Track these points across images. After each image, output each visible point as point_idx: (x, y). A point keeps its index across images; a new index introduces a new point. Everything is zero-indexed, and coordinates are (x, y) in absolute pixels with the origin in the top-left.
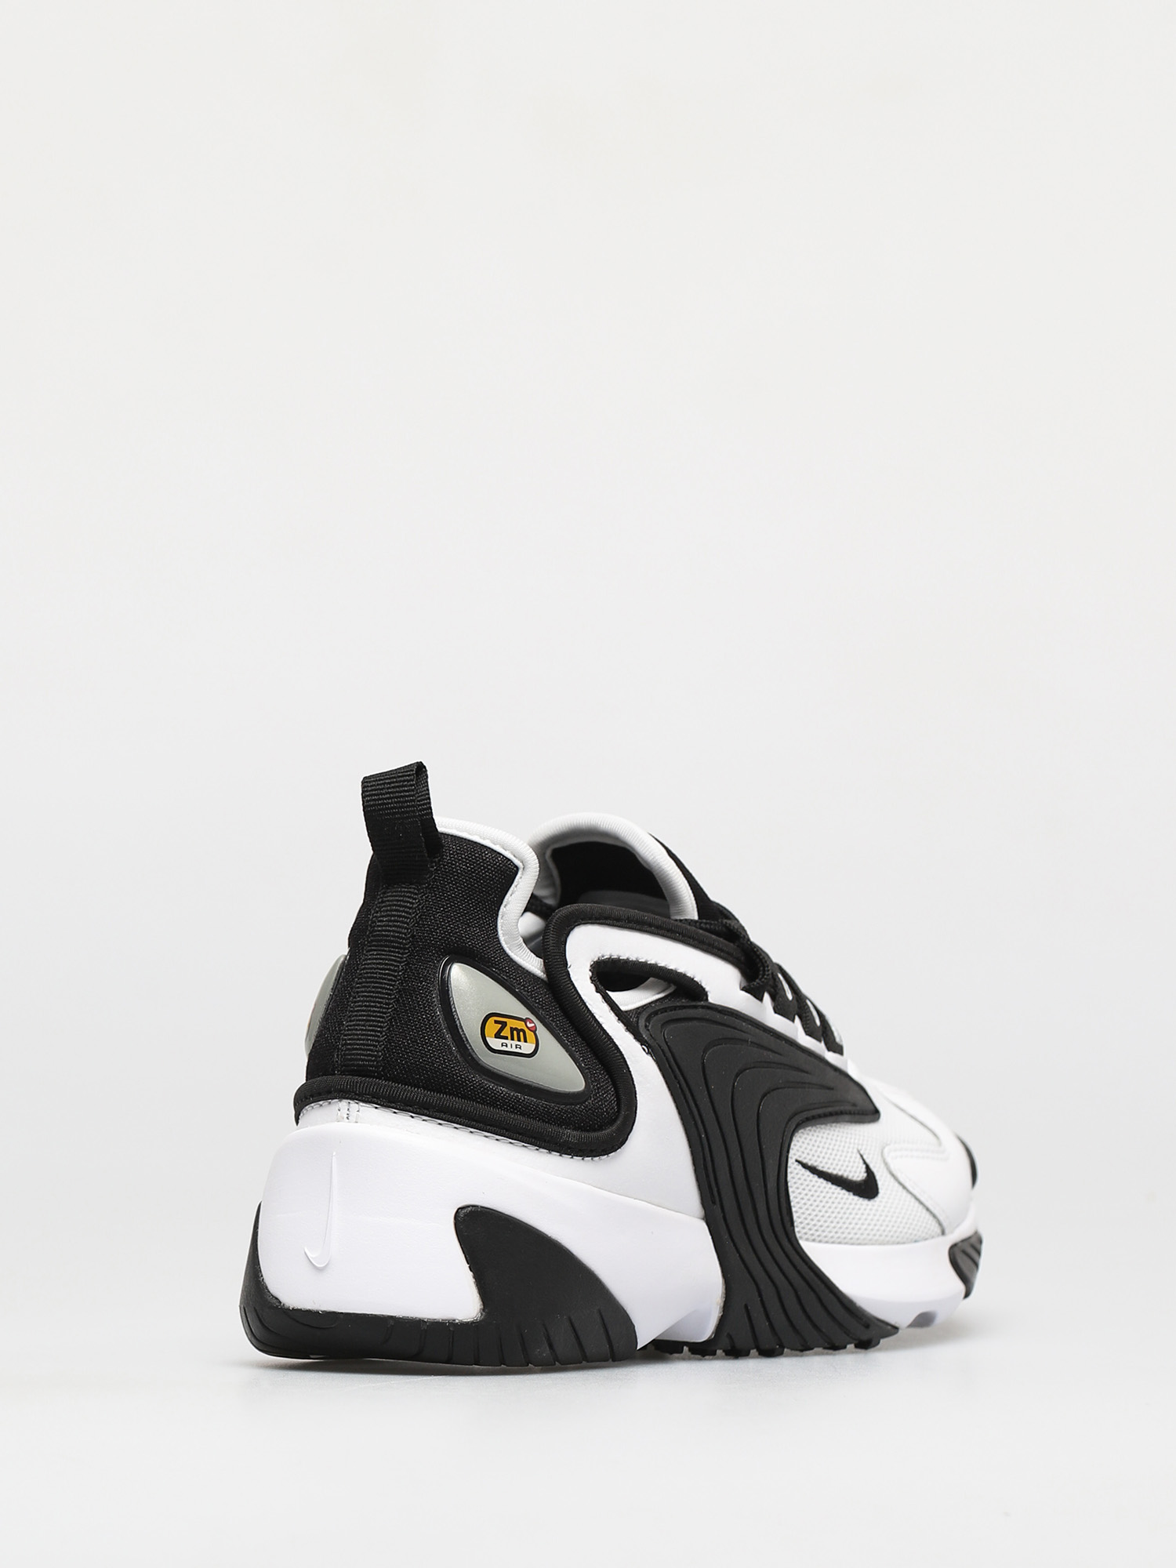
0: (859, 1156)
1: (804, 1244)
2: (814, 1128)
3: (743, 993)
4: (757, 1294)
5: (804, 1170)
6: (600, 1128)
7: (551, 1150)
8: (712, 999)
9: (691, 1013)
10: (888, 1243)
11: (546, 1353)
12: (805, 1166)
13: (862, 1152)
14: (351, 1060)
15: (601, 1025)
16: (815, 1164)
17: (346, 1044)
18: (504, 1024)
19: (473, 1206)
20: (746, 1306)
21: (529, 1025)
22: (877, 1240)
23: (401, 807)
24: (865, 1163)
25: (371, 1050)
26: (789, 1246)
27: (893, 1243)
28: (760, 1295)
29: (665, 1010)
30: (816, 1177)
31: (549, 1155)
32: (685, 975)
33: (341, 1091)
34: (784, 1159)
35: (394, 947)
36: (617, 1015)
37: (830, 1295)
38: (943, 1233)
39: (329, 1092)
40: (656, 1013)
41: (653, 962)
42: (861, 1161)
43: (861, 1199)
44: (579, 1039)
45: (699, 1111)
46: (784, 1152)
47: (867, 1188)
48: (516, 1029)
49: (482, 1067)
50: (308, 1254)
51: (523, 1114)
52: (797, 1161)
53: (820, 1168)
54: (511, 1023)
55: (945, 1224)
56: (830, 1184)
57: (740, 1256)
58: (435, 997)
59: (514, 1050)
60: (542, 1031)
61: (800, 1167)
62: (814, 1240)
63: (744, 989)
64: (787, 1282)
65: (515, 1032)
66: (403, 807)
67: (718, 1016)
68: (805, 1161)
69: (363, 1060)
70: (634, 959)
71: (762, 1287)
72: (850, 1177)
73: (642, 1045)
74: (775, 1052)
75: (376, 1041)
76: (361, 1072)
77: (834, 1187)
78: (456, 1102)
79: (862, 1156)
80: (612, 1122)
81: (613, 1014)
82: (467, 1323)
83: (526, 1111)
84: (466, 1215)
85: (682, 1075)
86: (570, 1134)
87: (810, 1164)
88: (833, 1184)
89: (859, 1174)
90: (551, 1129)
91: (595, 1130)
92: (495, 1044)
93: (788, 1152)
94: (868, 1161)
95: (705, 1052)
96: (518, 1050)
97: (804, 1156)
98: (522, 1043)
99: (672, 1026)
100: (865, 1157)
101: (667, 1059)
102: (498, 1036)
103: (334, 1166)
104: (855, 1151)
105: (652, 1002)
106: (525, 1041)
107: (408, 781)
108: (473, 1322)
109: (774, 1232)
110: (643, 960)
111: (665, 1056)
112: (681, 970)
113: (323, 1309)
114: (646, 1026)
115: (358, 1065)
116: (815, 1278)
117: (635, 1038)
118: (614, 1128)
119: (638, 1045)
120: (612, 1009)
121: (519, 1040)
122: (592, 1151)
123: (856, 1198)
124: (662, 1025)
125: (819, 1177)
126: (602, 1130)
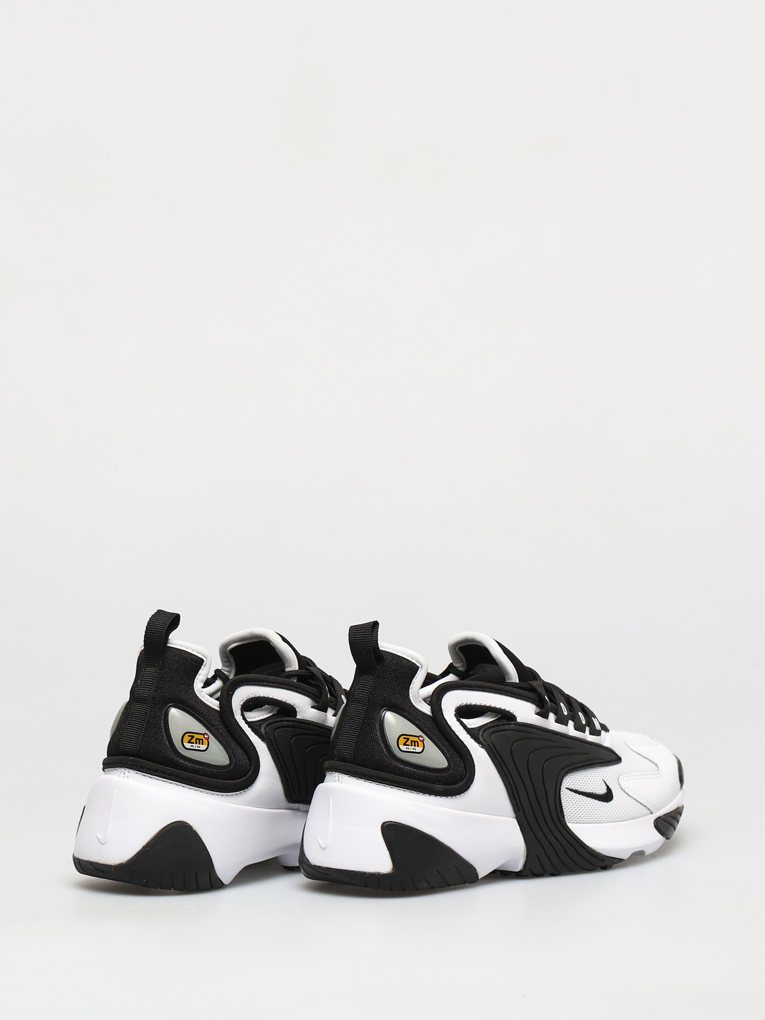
0: (603, 782)
1: (569, 825)
2: (578, 772)
3: (536, 715)
4: (543, 850)
5: (570, 792)
6: (456, 783)
7: (430, 794)
8: (519, 719)
9: (507, 727)
10: (617, 821)
11: (426, 885)
12: (571, 790)
13: (605, 781)
14: (341, 754)
15: (458, 737)
16: (577, 789)
17: (340, 747)
18: (408, 739)
19: (390, 822)
20: (537, 856)
21: (420, 739)
22: (611, 821)
23: (364, 642)
24: (606, 785)
25: (348, 751)
26: (562, 827)
27: (620, 821)
28: (544, 850)
29: (493, 727)
30: (577, 794)
31: (430, 797)
32: (505, 710)
33: (335, 768)
34: (558, 789)
35: (361, 704)
36: (466, 731)
37: (582, 848)
38: (652, 813)
39: (332, 768)
40: (489, 728)
41: (488, 705)
42: (605, 784)
43: (603, 802)
44: (447, 743)
45: (509, 772)
46: (558, 786)
47: (607, 797)
48: (414, 741)
49: (398, 758)
50: (320, 842)
51: (416, 779)
52: (566, 788)
53: (580, 790)
54: (411, 738)
55: (652, 809)
56: (585, 797)
57: (534, 834)
58: (377, 725)
59: (412, 750)
60: (428, 741)
61: (569, 791)
62: (577, 823)
63: (537, 714)
64: (559, 844)
65: (413, 743)
66: (365, 642)
67: (521, 728)
68: (571, 788)
69: (345, 755)
70: (479, 704)
71: (545, 847)
72: (597, 793)
73: (479, 744)
74: (553, 741)
75: (351, 746)
76: (344, 760)
77: (587, 798)
78: (384, 775)
79: (605, 782)
80: (462, 780)
81: (465, 731)
82: (385, 874)
83: (419, 778)
84: (386, 826)
85: (500, 756)
86: (439, 787)
87: (574, 789)
88: (587, 797)
89: (602, 791)
90: (429, 785)
91: (453, 785)
92: (403, 748)
93: (561, 785)
94: (608, 784)
95: (512, 744)
96: (414, 751)
97: (570, 786)
98: (416, 747)
99: (496, 734)
100: (607, 783)
101: (492, 750)
102: (405, 744)
103: (331, 802)
104: (601, 780)
105: (488, 723)
106: (418, 746)
107: (368, 630)
108: (388, 874)
109: (553, 821)
110: (483, 705)
111: (490, 748)
112: (503, 708)
113: (325, 866)
114: (483, 735)
115: (344, 757)
116: (575, 841)
117: (475, 741)
118: (462, 783)
119: (477, 744)
120: (464, 728)
121: (415, 746)
122: (451, 794)
123: (600, 802)
124: (491, 734)
125: (579, 794)
126: (457, 784)
